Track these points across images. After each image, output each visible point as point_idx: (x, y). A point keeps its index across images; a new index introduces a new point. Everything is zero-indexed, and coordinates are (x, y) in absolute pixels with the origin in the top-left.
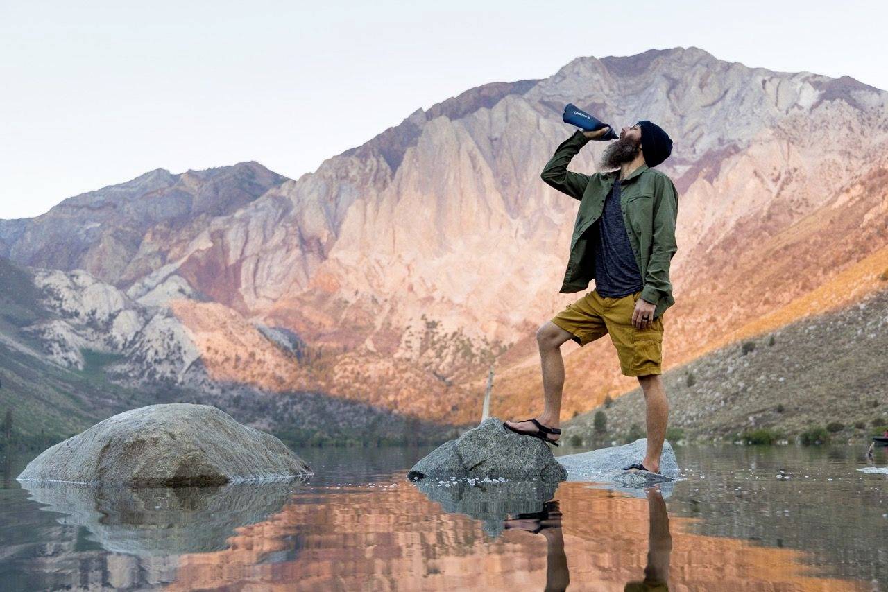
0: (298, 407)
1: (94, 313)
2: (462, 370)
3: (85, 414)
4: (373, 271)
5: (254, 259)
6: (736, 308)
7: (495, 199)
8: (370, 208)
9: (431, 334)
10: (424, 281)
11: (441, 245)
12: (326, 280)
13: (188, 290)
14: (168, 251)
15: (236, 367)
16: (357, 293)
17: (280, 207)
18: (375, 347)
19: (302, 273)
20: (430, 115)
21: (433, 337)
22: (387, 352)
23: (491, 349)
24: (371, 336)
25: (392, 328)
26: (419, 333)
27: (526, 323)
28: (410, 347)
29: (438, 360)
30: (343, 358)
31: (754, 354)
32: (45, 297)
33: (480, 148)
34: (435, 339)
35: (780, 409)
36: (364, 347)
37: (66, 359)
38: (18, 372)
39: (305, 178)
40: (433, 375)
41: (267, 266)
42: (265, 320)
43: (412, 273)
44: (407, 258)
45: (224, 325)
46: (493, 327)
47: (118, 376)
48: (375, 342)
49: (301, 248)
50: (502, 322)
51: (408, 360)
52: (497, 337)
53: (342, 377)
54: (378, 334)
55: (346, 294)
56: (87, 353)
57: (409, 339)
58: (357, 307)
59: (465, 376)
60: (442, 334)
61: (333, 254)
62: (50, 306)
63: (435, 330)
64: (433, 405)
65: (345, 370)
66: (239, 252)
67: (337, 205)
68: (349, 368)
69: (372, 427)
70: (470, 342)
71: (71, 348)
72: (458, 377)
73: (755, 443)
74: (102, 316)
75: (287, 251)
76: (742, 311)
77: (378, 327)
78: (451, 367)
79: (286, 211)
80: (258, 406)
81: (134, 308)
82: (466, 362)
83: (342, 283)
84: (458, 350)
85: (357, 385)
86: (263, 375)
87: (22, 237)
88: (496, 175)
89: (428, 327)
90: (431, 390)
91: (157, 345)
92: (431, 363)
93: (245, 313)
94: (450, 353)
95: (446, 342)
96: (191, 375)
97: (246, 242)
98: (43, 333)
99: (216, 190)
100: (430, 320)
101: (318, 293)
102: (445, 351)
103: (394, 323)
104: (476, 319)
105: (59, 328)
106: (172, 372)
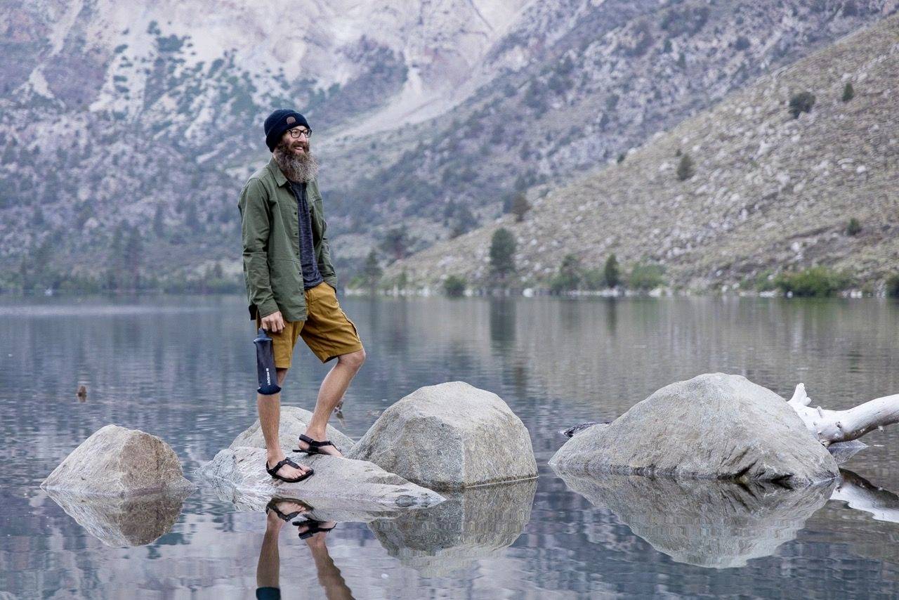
2: (232, 139)
6: (788, 22)
9: (168, 64)
18: (49, 88)
21: (172, 69)
22: (78, 101)
23: (293, 96)
24: (42, 66)
25: (85, 50)
26: (144, 60)
27: (365, 44)
28: (125, 90)
29: (182, 117)
31: (812, 117)
34: (177, 73)
35: (854, 229)
36: (26, 86)
40: (172, 150)
46: (299, 49)
48: (49, 77)
50: (315, 41)
51: (120, 116)
52: (305, 70)
54: (57, 60)
57: (121, 72)
59: (238, 151)
60: (191, 62)
63: (176, 56)
64: (172, 210)
69: (41, 255)
70: (249, 81)
72: (224, 153)
73: (799, 294)
76: (801, 26)
77: (58, 47)
78: (208, 132)
82: (240, 124)
84: (224, 98)
85: (12, 167)
89: (161, 50)
90: (165, 180)
92: (169, 124)
94: (208, 103)
95: (199, 81)
100: (166, 33)
102: (198, 100)
103: (91, 39)
104: (262, 34)
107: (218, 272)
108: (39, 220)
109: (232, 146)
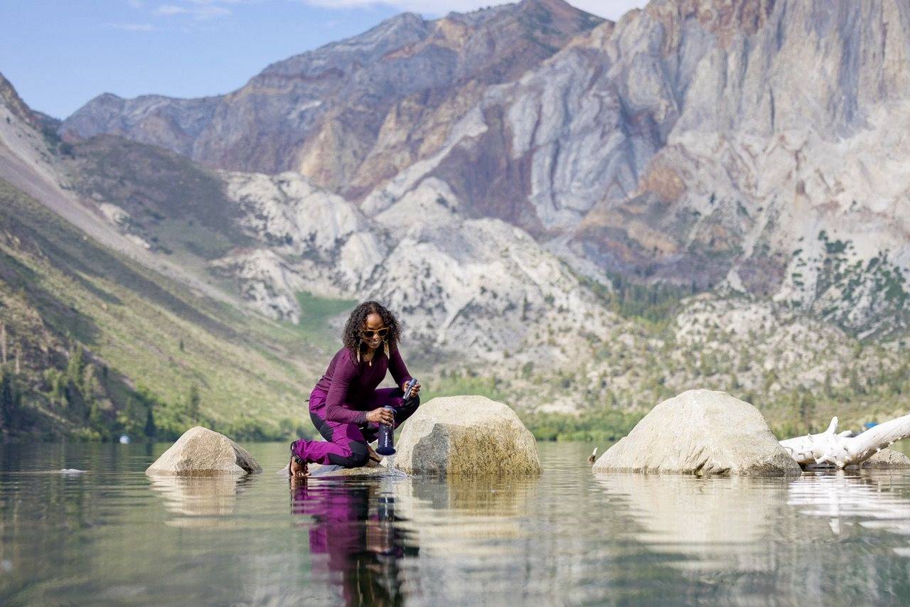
0: (622, 381)
1: (313, 238)
2: (886, 319)
4: (739, 162)
5: (551, 147)
9: (835, 262)
10: (821, 176)
11: (850, 117)
12: (665, 180)
13: (451, 199)
14: (421, 140)
15: (525, 318)
16: (713, 199)
17: (590, 65)
18: (742, 284)
19: (625, 168)
21: (837, 267)
22: (763, 292)
24: (737, 267)
25: (770, 254)
26: (816, 261)
28: (800, 284)
29: (846, 304)
30: (692, 303)
32: (242, 214)
34: (842, 270)
36: (725, 283)
37: (275, 307)
38: (207, 326)
39: (628, 18)
40: (838, 329)
41: (572, 158)
42: (569, 244)
43: (803, 165)
44: (795, 141)
45: (505, 254)
48: (742, 275)
49: (624, 130)
51: (797, 304)
53: (690, 333)
54: (749, 263)
55: (697, 202)
56: (305, 299)
57: (798, 271)
58: (714, 220)
59: (891, 329)
60: (853, 261)
61: (673, 139)
62: (250, 229)
63: (841, 256)
64: (838, 375)
65: (696, 321)
66: (527, 139)
67: (679, 59)
68: (702, 317)
70: (900, 274)
71: (282, 291)
72: (879, 331)
74: (325, 242)
75: (603, 135)
77: (749, 253)
78: (867, 315)
79: (600, 72)
80: (560, 378)
81: (372, 230)
82: (892, 307)
83: (688, 183)
84: (879, 288)
85: (714, 345)
86: (568, 330)
87: (211, 127)
89: (829, 252)
90: (833, 353)
91: (405, 285)
92: (835, 309)
93: (539, 234)
94: (867, 292)
95: (859, 275)
96: (458, 330)
97: (538, 123)
98: (242, 268)
99: (491, 43)
100: (832, 239)
101: (652, 199)
102: (858, 290)
103: (774, 246)
105: (262, 262)
106: (430, 326)
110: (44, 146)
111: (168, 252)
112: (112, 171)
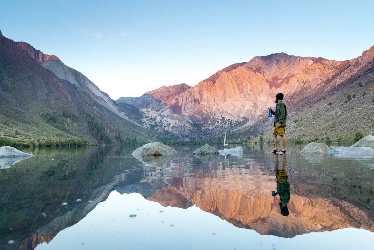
0: (195, 136)
1: (152, 117)
3: (151, 138)
4: (210, 106)
5: (184, 105)
6: (293, 112)
7: (237, 89)
8: (209, 93)
9: (223, 120)
10: (221, 108)
11: (225, 100)
12: (200, 108)
13: (171, 111)
14: (167, 103)
15: (181, 128)
16: (207, 111)
18: (211, 123)
19: (195, 107)
20: (222, 71)
22: (214, 124)
23: (236, 123)
26: (220, 120)
27: (244, 117)
28: (218, 123)
29: (225, 125)
30: (204, 125)
31: (297, 123)
32: (142, 114)
33: (233, 78)
35: (304, 135)
36: (208, 123)
37: (146, 126)
38: (137, 129)
39: (195, 86)
40: (224, 129)
41: (187, 106)
42: (187, 117)
43: (218, 107)
44: (217, 103)
45: (178, 119)
46: (237, 118)
47: (157, 130)
49: (194, 102)
50: (239, 117)
51: (218, 125)
52: (238, 120)
54: (211, 120)
55: (205, 112)
56: (151, 125)
57: (218, 121)
58: (207, 114)
60: (225, 120)
61: (201, 103)
65: (204, 128)
66: (181, 103)
67: (202, 92)
69: (210, 140)
70: (232, 121)
71: (148, 124)
73: (297, 143)
74: (153, 117)
75: (191, 102)
76: (295, 113)
77: (211, 118)
78: (227, 127)
79: (191, 94)
80: (186, 136)
81: (160, 116)
82: (231, 126)
83: (203, 109)
84: (229, 123)
85: (207, 131)
86: (187, 129)
87: (137, 101)
88: (237, 84)
89: (222, 118)
91: (165, 123)
92: (223, 126)
93: (183, 116)
94: (227, 124)
95: (226, 122)
96: (172, 129)
97: (183, 101)
98: (142, 121)
99: (176, 90)
101: (198, 111)
103: (215, 118)
104: (233, 116)
105: (145, 120)
106: (168, 129)
107: (229, 142)
108: (210, 137)
109: (230, 128)
110: (114, 104)
111: (131, 119)
112: (123, 107)
